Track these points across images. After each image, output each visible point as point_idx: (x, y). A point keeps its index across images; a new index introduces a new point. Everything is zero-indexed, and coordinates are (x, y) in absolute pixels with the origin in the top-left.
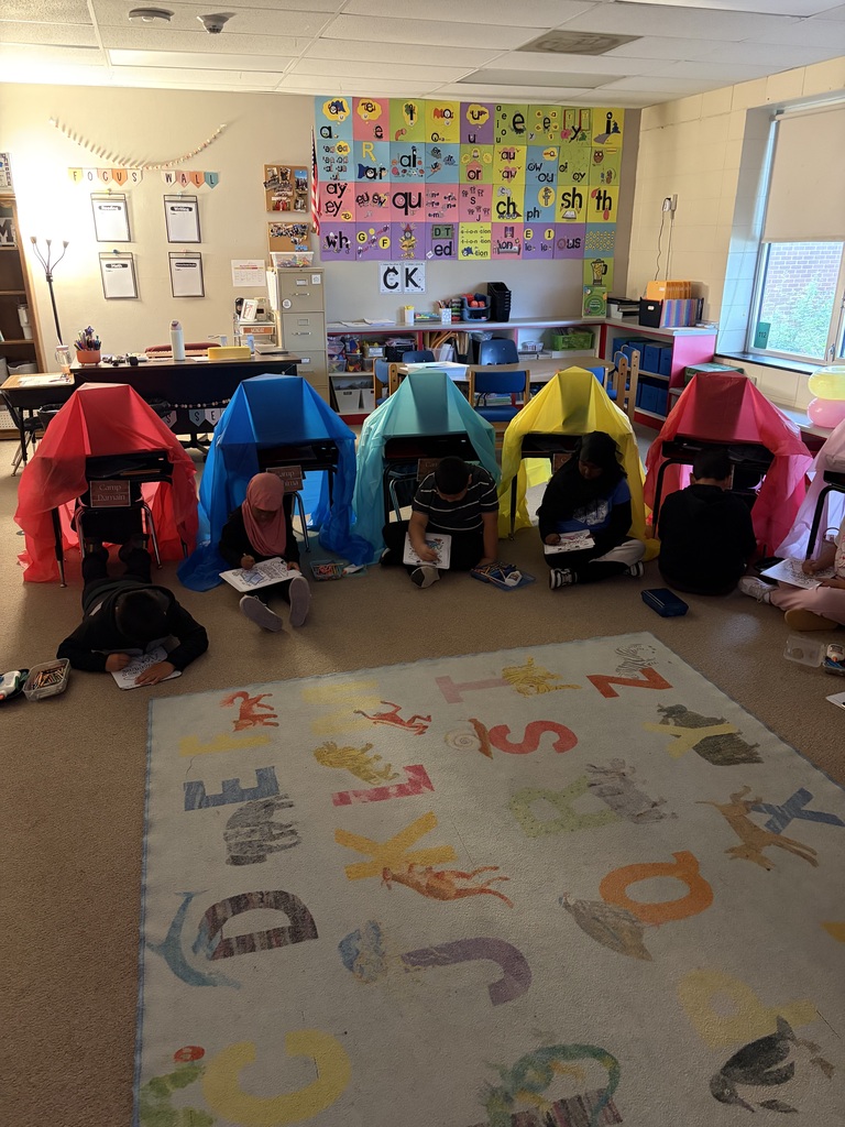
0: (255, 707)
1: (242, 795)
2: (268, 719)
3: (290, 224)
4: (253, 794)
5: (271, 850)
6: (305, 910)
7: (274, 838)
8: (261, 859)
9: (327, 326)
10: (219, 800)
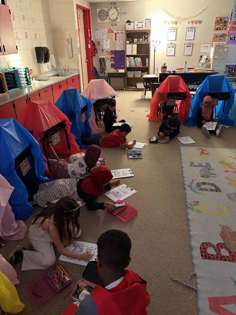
0: (204, 151)
1: (203, 166)
2: (208, 154)
3: (220, 34)
4: (205, 167)
5: (210, 176)
6: (218, 187)
7: (211, 175)
8: (208, 177)
9: (226, 63)
10: (198, 166)
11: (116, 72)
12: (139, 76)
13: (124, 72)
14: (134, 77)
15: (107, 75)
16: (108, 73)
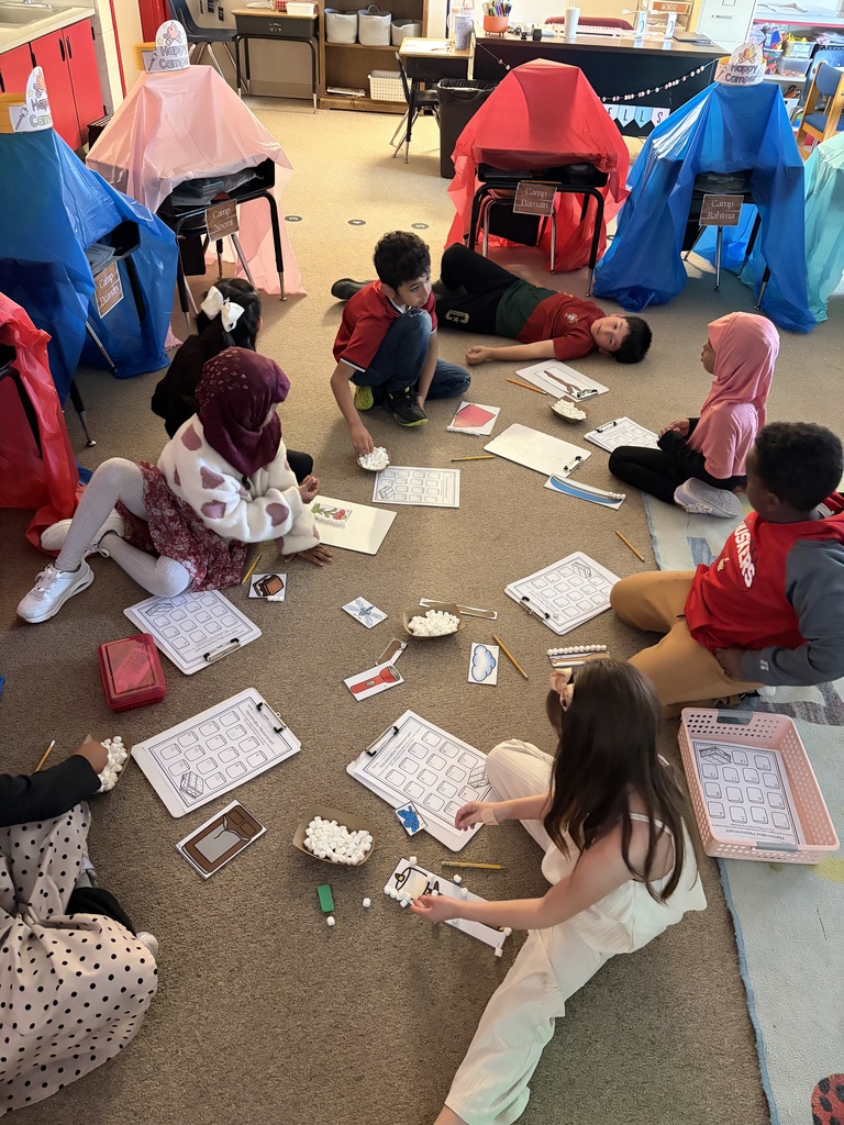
11: (277, 14)
12: (382, 40)
13: (311, 14)
14: (357, 41)
15: (231, 23)
16: (238, 16)
